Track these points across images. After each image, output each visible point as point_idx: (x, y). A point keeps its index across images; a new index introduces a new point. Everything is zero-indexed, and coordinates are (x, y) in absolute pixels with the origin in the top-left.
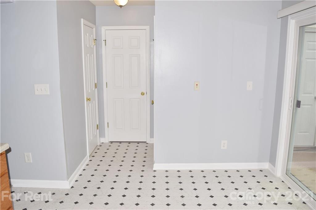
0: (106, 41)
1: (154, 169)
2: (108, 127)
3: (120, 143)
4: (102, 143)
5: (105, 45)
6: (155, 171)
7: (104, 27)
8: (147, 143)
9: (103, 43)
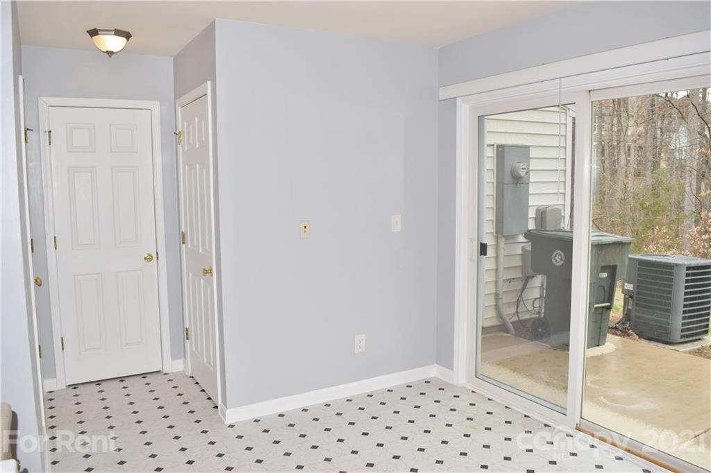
0: (52, 134)
1: (228, 422)
2: (63, 349)
3: (98, 385)
4: (50, 392)
5: (50, 143)
6: (231, 426)
7: (44, 99)
8: (166, 374)
9: (44, 138)
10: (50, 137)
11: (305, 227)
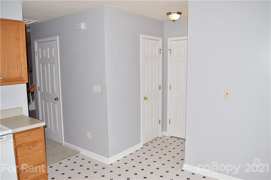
2: (170, 123)
3: (178, 139)
4: (164, 136)
5: (171, 53)
6: (183, 170)
7: (170, 38)
9: (169, 51)
10: (171, 51)
11: (227, 94)
